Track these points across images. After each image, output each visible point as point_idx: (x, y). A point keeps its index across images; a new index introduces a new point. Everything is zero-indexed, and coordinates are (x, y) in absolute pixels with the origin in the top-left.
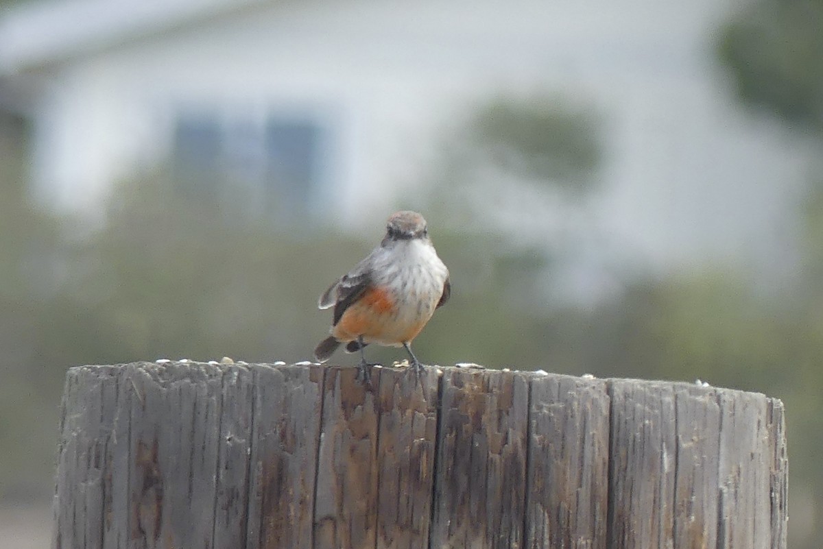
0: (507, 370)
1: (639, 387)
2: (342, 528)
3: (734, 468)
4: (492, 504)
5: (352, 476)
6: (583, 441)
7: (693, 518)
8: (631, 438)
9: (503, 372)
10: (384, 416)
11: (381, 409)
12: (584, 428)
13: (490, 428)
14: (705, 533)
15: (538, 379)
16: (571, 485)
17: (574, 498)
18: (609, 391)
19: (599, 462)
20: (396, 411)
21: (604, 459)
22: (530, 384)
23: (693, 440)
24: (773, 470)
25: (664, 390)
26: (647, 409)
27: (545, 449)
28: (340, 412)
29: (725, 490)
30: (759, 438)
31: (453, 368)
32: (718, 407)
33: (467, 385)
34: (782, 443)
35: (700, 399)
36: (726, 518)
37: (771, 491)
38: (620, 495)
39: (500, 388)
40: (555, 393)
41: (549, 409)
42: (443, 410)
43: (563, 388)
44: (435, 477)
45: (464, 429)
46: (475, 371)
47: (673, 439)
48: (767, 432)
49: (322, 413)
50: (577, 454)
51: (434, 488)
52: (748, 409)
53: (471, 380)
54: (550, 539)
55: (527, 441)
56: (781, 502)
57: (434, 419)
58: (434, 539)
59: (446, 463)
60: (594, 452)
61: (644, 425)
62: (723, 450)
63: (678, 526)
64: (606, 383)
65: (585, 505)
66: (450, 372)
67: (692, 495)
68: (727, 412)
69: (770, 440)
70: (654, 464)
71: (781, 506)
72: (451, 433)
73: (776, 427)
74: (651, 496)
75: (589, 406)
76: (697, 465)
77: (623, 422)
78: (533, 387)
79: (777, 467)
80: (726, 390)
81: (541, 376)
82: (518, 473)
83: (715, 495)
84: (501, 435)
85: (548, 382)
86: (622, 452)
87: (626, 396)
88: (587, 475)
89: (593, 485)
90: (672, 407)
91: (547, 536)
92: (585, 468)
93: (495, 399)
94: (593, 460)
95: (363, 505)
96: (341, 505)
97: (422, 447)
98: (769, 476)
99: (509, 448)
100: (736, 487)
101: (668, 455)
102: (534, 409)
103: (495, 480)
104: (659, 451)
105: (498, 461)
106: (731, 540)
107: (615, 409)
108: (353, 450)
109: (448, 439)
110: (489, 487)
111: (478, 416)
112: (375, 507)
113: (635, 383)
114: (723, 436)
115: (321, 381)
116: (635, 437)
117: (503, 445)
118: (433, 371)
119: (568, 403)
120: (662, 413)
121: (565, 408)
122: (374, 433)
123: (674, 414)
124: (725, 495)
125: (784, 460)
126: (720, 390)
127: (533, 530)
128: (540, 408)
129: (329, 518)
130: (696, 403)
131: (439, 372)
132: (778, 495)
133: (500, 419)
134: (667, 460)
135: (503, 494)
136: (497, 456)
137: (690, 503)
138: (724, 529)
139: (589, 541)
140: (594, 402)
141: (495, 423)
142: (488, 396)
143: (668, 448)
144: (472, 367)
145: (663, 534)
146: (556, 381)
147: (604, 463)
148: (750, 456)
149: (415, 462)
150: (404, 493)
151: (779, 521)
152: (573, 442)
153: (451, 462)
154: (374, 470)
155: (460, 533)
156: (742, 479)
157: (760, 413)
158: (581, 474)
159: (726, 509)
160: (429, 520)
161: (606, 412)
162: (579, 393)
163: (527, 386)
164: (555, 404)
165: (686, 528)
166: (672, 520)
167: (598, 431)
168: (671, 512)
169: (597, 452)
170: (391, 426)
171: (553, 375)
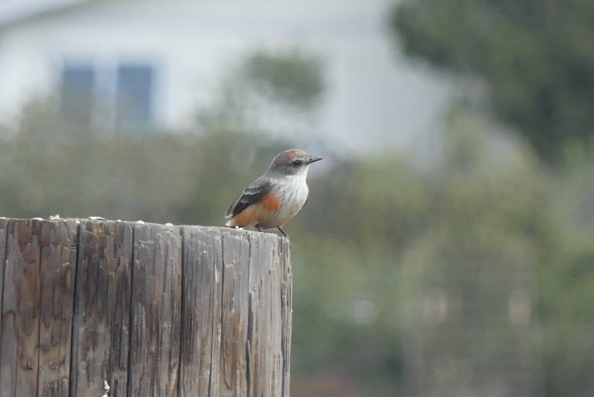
0: (119, 221)
1: (200, 231)
2: (19, 319)
3: (259, 281)
4: (111, 302)
5: (25, 286)
6: (166, 264)
7: (233, 311)
8: (195, 261)
9: (117, 223)
10: (44, 250)
11: (42, 245)
12: (166, 255)
13: (109, 256)
14: (241, 320)
15: (138, 226)
16: (159, 291)
17: (161, 299)
18: (182, 233)
19: (176, 276)
20: (52, 246)
21: (179, 275)
22: (134, 229)
23: (233, 263)
24: (283, 281)
25: (215, 232)
26: (204, 244)
27: (143, 269)
28: (18, 247)
29: (253, 294)
30: (273, 261)
31: (86, 220)
32: (248, 242)
33: (95, 230)
34: (289, 264)
35: (237, 237)
36: (254, 310)
37: (282, 294)
38: (188, 297)
39: (115, 231)
40: (148, 233)
41: (145, 244)
42: (81, 244)
43: (154, 231)
44: (75, 287)
45: (93, 257)
46: (100, 222)
47: (221, 262)
48: (278, 258)
49: (6, 247)
50: (162, 272)
51: (75, 293)
52: (266, 243)
53: (97, 227)
54: (146, 323)
55: (132, 264)
56: (288, 302)
57: (75, 251)
58: (75, 325)
59: (82, 278)
60: (172, 271)
61: (203, 254)
62: (251, 269)
63: (224, 316)
64: (180, 228)
65: (167, 303)
66: (84, 222)
67: (233, 296)
68: (254, 246)
69: (280, 263)
70: (209, 277)
71: (288, 304)
72: (85, 259)
73: (284, 255)
74: (208, 297)
75: (169, 242)
76: (235, 278)
77: (190, 253)
78: (135, 231)
79: (285, 278)
80: (253, 231)
81: (140, 224)
82: (126, 283)
83: (247, 297)
84: (116, 260)
85: (144, 228)
86: (190, 271)
87: (192, 236)
88: (168, 285)
89: (172, 292)
90: (220, 242)
91: (144, 322)
92: (167, 280)
93: (112, 239)
94: (172, 275)
95: (32, 304)
96: (18, 304)
97: (67, 268)
98: (280, 285)
99: (121, 268)
100: (260, 291)
101: (218, 272)
102: (136, 244)
103: (112, 288)
104: (212, 269)
105: (114, 276)
106: (257, 324)
107: (185, 244)
108: (25, 271)
109: (84, 263)
110: (109, 292)
111: (102, 249)
112: (39, 304)
113: (197, 228)
114: (251, 259)
115: (6, 229)
116: (197, 261)
117: (117, 267)
118: (74, 222)
119: (156, 240)
120: (214, 246)
121: (155, 244)
122: (38, 259)
123: (221, 247)
124: (253, 297)
125: (289, 275)
126: (249, 232)
127: (136, 319)
128: (140, 244)
129: (11, 312)
130: (234, 240)
131: (78, 222)
132: (286, 297)
133: (115, 251)
134: (217, 275)
135: (117, 295)
136: (114, 273)
137: (232, 301)
138: (252, 319)
139: (170, 325)
140: (172, 239)
141: (112, 252)
142: (108, 237)
143: (217, 267)
144: (98, 219)
145: (215, 321)
146: (149, 228)
147: (179, 277)
148: (268, 272)
149: (63, 278)
150: (57, 296)
151: (286, 313)
152: (160, 264)
153: (85, 278)
154: (38, 282)
155: (91, 320)
156: (263, 287)
157: (274, 246)
158: (165, 284)
159: (254, 305)
160: (72, 313)
161: (179, 246)
162: (163, 234)
163: (131, 230)
164: (149, 242)
165: (229, 316)
166: (221, 312)
167: (175, 258)
168: (220, 306)
169: (174, 269)
170: (49, 255)
171: (147, 224)
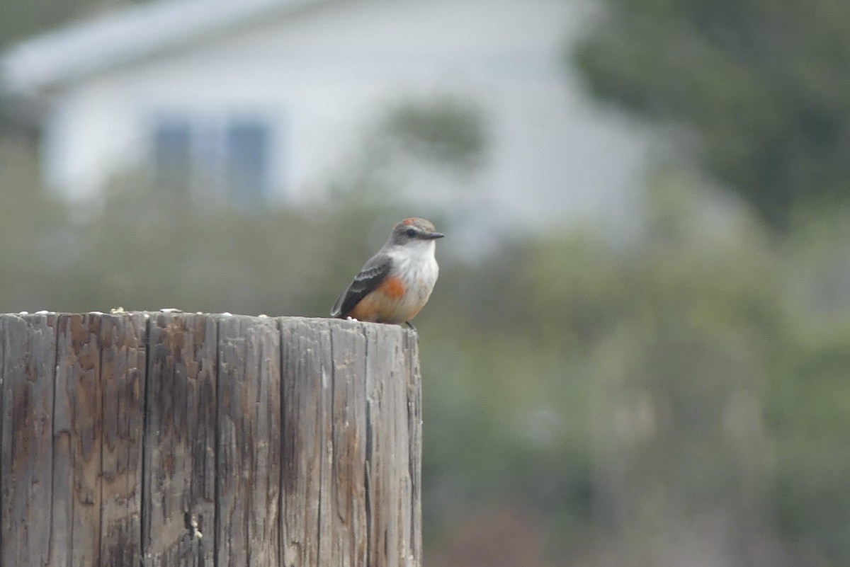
0: (200, 313)
1: (302, 323)
2: (75, 440)
3: (378, 385)
4: (192, 416)
5: (82, 398)
6: (260, 366)
7: (347, 424)
8: (297, 363)
9: (198, 315)
10: (105, 352)
11: (103, 346)
12: (261, 356)
13: (188, 358)
14: (357, 435)
15: (224, 320)
16: (251, 400)
17: (254, 411)
18: (279, 327)
19: (273, 381)
20: (114, 347)
21: (276, 380)
22: (218, 323)
23: (345, 364)
24: (409, 385)
25: (321, 325)
26: (309, 340)
27: (230, 373)
28: (71, 349)
29: (371, 402)
30: (397, 360)
31: (158, 313)
32: (364, 337)
33: (169, 326)
34: (416, 363)
35: (350, 331)
36: (373, 423)
37: (408, 401)
38: (289, 408)
39: (194, 327)
40: (237, 328)
41: (233, 342)
42: (151, 346)
43: (244, 326)
44: (146, 398)
45: (167, 360)
46: (175, 315)
47: (330, 363)
48: (403, 355)
49: (57, 350)
50: (255, 376)
51: (146, 405)
52: (387, 338)
53: (172, 322)
54: (237, 444)
55: (217, 368)
56: (416, 411)
57: (144, 352)
58: (147, 446)
59: (155, 386)
60: (268, 375)
61: (307, 352)
62: (369, 370)
63: (336, 430)
64: (276, 321)
65: (263, 416)
66: (155, 316)
67: (346, 405)
68: (371, 341)
69: (406, 361)
70: (316, 382)
71: (416, 414)
72: (157, 363)
73: (410, 351)
74: (314, 407)
75: (263, 339)
76: (348, 382)
77: (290, 351)
78: (221, 327)
79: (412, 382)
80: (370, 323)
81: (226, 317)
82: (210, 392)
83: (363, 406)
84: (196, 363)
85: (232, 322)
86: (291, 374)
87: (292, 330)
88: (264, 393)
89: (269, 401)
90: (328, 337)
91: (234, 441)
92: (262, 387)
93: (191, 336)
94: (268, 378)
95: (91, 421)
96: (73, 422)
97: (135, 375)
98: (405, 389)
99: (203, 374)
100: (379, 399)
101: (327, 374)
102: (221, 343)
103: (193, 399)
104: (319, 372)
105: (195, 384)
106: (378, 440)
107: (284, 342)
108: (81, 379)
109: (155, 368)
110: (189, 404)
111: (178, 350)
112: (100, 423)
113: (300, 320)
114: (368, 358)
115: (56, 327)
116: (300, 362)
117: (198, 372)
118: (142, 316)
119: (247, 337)
120: (320, 342)
121: (246, 341)
122: (97, 364)
123: (330, 343)
124: (372, 405)
125: (418, 376)
126: (365, 324)
127: (223, 437)
128: (226, 342)
129: (65, 431)
130: (346, 334)
131: (147, 316)
132: (413, 404)
133: (195, 352)
134: (325, 379)
135: (199, 407)
136: (193, 381)
137: (345, 411)
138: (371, 434)
139: (267, 444)
140: (267, 335)
141: (192, 355)
142: (185, 334)
143: (326, 370)
144: (172, 312)
145: (324, 437)
146: (238, 321)
147: (277, 383)
148: (390, 374)
149: (130, 386)
150: (122, 411)
151: (414, 425)
152: (252, 368)
153: (158, 385)
154: (99, 393)
155: (166, 441)
156: (384, 393)
157: (397, 340)
158: (259, 392)
159: (373, 416)
160: (142, 432)
161: (277, 343)
162: (256, 329)
163: (215, 325)
164: (238, 339)
165: (342, 431)
166: (331, 426)
167: (272, 359)
168: (330, 418)
169: (271, 374)
170: (110, 360)
171: (235, 316)
